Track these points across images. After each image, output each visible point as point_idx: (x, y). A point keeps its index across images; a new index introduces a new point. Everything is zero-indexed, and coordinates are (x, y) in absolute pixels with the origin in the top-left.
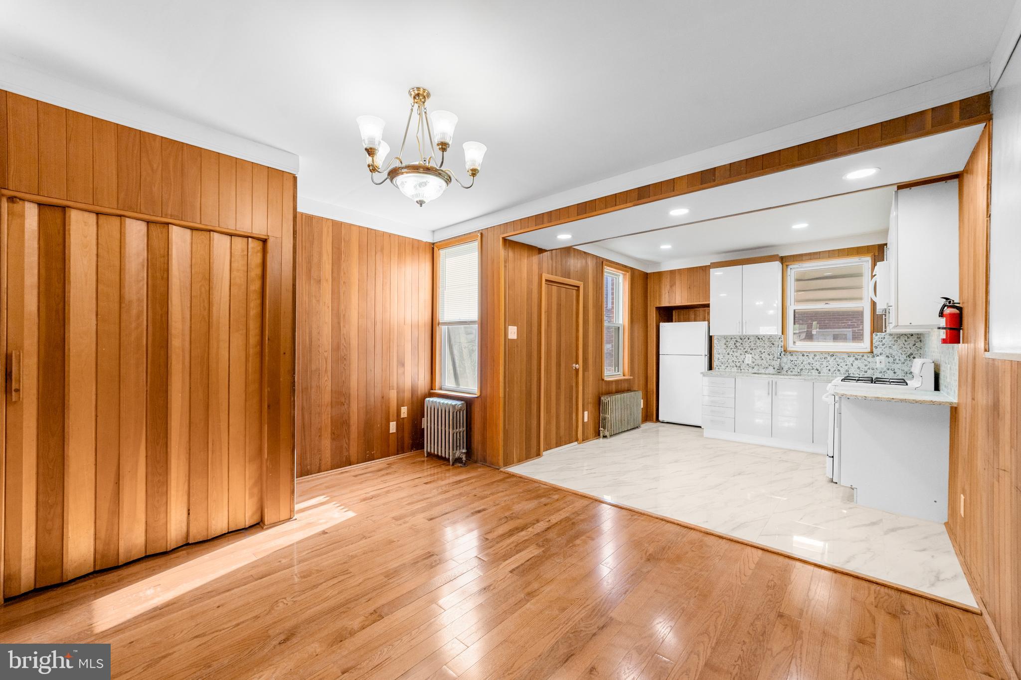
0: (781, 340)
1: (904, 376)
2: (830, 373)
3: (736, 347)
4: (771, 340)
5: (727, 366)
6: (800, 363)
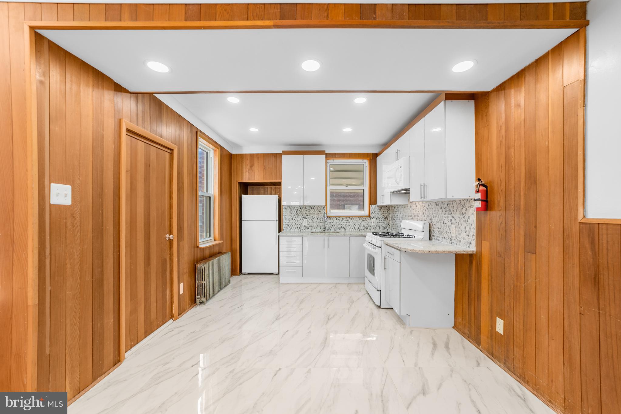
0: (324, 209)
3: (298, 214)
4: (319, 209)
5: (292, 228)
6: (335, 224)
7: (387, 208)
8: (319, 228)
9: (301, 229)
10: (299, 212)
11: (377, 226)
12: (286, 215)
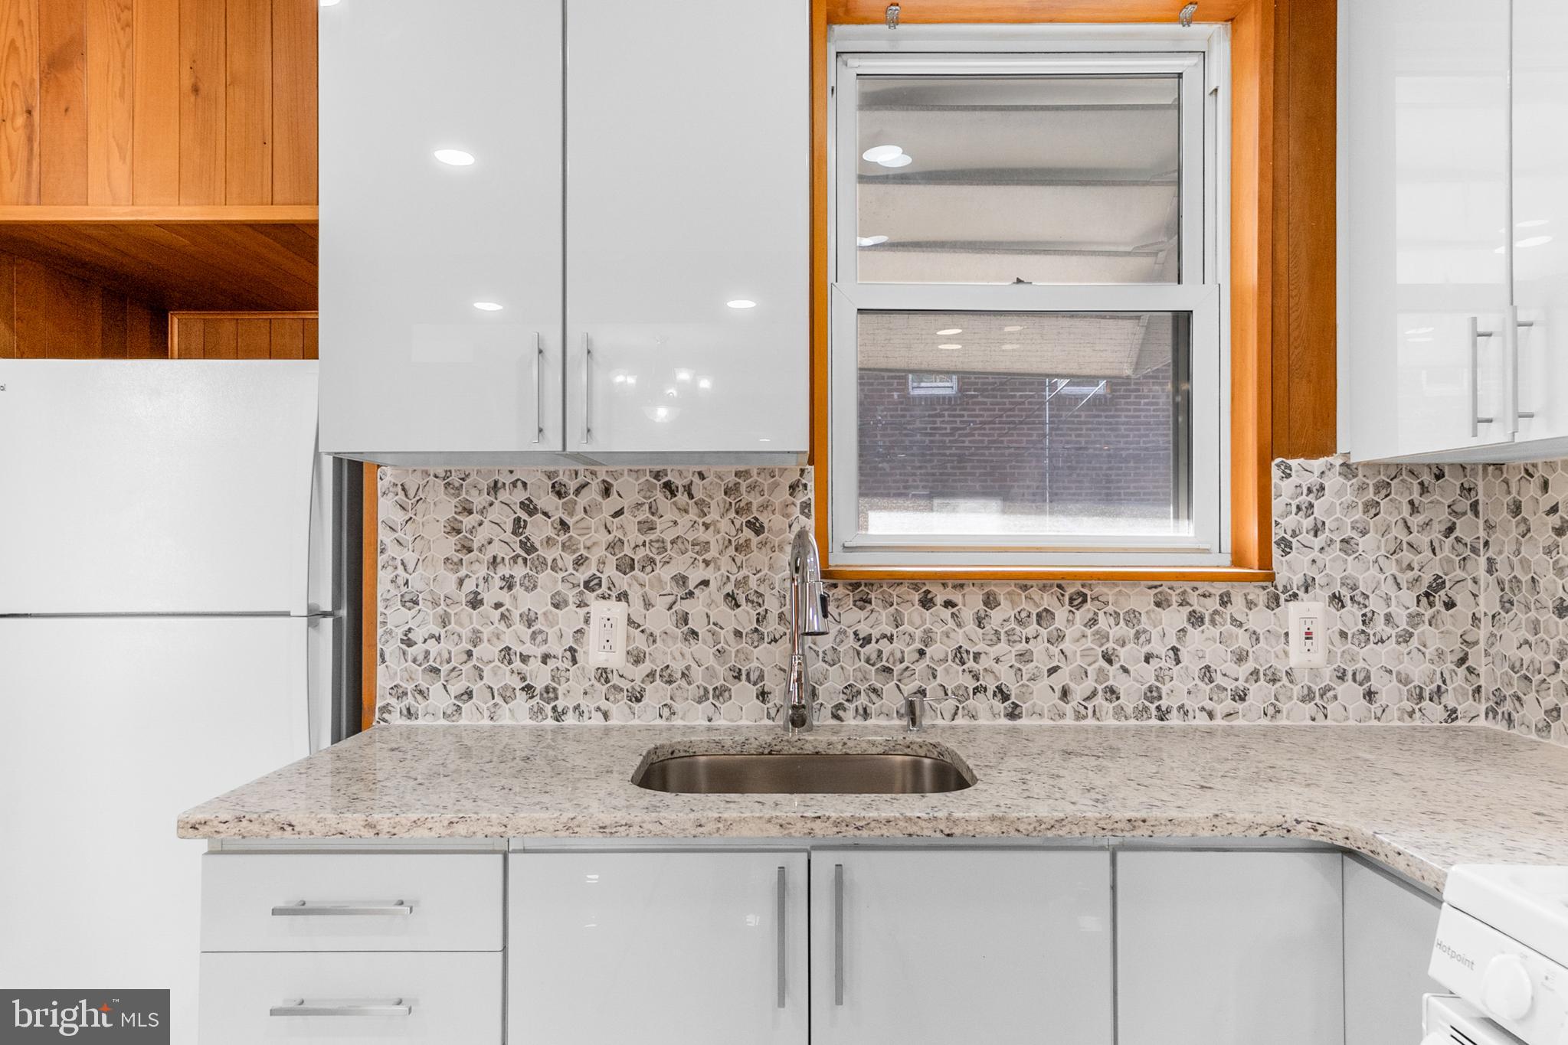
0: (800, 498)
1: (1411, 714)
2: (1068, 709)
3: (528, 547)
4: (746, 497)
5: (469, 694)
6: (910, 655)
7: (1448, 492)
8: (744, 691)
9: (560, 704)
10: (539, 530)
11: (1342, 678)
12: (410, 557)
